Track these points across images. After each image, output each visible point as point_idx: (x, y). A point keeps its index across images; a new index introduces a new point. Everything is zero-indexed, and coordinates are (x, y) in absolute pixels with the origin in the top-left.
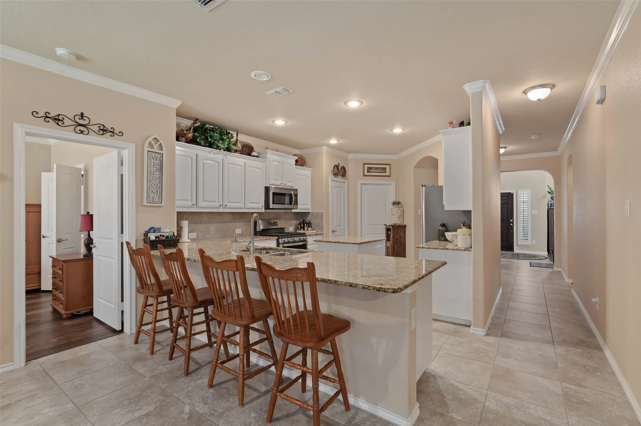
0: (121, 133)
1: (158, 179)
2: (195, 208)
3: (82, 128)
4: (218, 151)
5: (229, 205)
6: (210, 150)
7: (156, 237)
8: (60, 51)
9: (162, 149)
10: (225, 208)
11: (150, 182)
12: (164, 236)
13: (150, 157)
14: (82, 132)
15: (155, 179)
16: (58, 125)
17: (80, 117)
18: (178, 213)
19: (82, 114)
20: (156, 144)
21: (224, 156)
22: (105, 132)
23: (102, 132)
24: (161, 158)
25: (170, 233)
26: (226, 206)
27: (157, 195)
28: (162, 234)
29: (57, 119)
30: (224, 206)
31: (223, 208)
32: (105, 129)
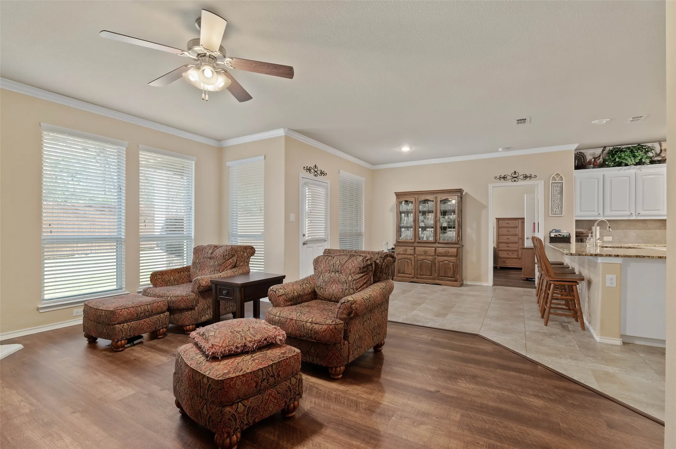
0: (536, 176)
1: (559, 199)
2: (602, 216)
3: (515, 179)
4: (629, 168)
5: (642, 213)
6: (619, 169)
7: (555, 235)
8: (500, 149)
9: (562, 180)
10: (638, 216)
11: (554, 201)
12: (561, 235)
13: (553, 186)
14: (515, 181)
15: (557, 199)
16: (505, 180)
17: (514, 174)
18: (576, 221)
19: (515, 172)
20: (557, 178)
21: (637, 170)
22: (526, 178)
23: (525, 178)
24: (562, 186)
25: (567, 233)
26: (639, 214)
27: (558, 210)
28: (560, 234)
29: (504, 178)
30: (637, 214)
31: (636, 216)
32: (526, 176)
